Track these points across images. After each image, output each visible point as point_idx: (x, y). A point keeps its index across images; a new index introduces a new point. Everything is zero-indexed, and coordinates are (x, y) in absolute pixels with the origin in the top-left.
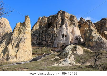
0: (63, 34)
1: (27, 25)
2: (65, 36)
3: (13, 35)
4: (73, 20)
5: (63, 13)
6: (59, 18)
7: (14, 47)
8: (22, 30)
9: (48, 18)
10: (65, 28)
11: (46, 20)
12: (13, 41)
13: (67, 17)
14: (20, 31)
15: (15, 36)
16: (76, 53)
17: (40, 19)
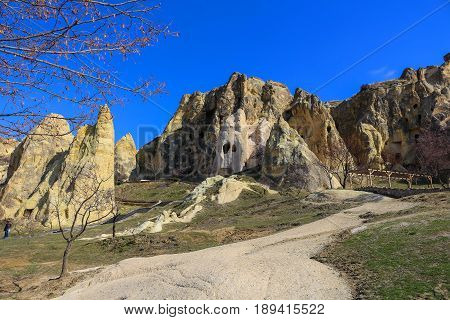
0: (225, 142)
1: (101, 131)
2: (231, 149)
3: (67, 160)
4: (269, 100)
5: (241, 80)
6: (230, 95)
7: (64, 190)
8: (88, 144)
9: (207, 96)
10: (233, 125)
11: (202, 103)
12: (64, 175)
13: (253, 92)
14: (83, 146)
15: (71, 160)
16: (217, 199)
17: (187, 100)
